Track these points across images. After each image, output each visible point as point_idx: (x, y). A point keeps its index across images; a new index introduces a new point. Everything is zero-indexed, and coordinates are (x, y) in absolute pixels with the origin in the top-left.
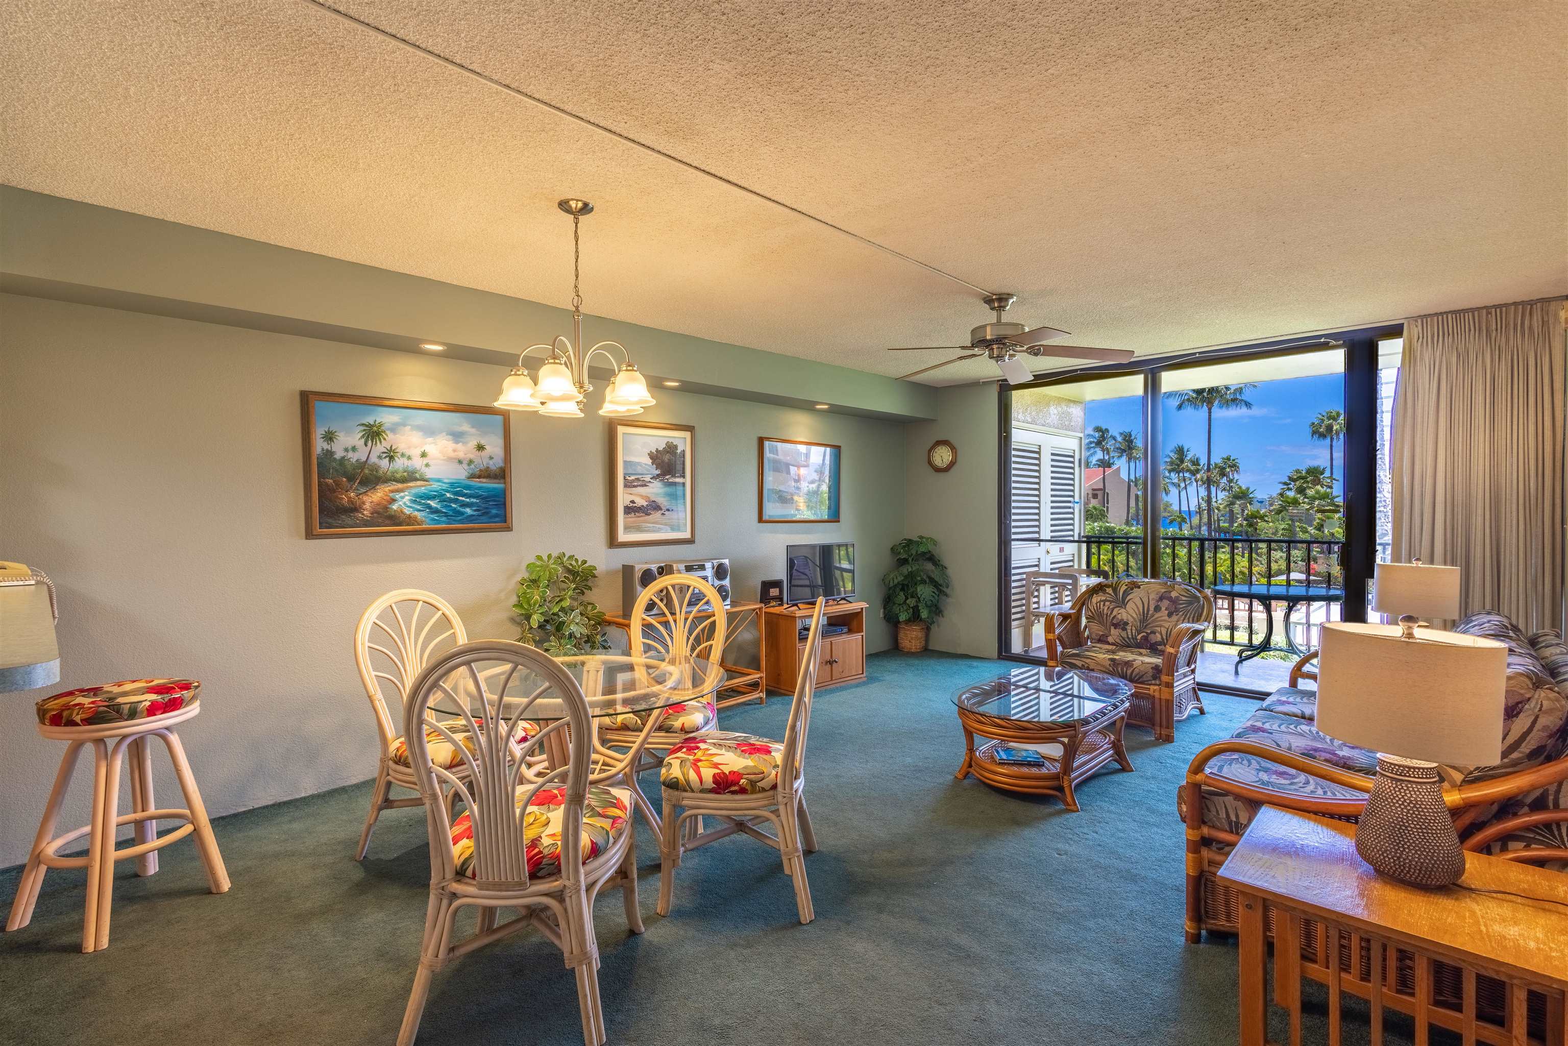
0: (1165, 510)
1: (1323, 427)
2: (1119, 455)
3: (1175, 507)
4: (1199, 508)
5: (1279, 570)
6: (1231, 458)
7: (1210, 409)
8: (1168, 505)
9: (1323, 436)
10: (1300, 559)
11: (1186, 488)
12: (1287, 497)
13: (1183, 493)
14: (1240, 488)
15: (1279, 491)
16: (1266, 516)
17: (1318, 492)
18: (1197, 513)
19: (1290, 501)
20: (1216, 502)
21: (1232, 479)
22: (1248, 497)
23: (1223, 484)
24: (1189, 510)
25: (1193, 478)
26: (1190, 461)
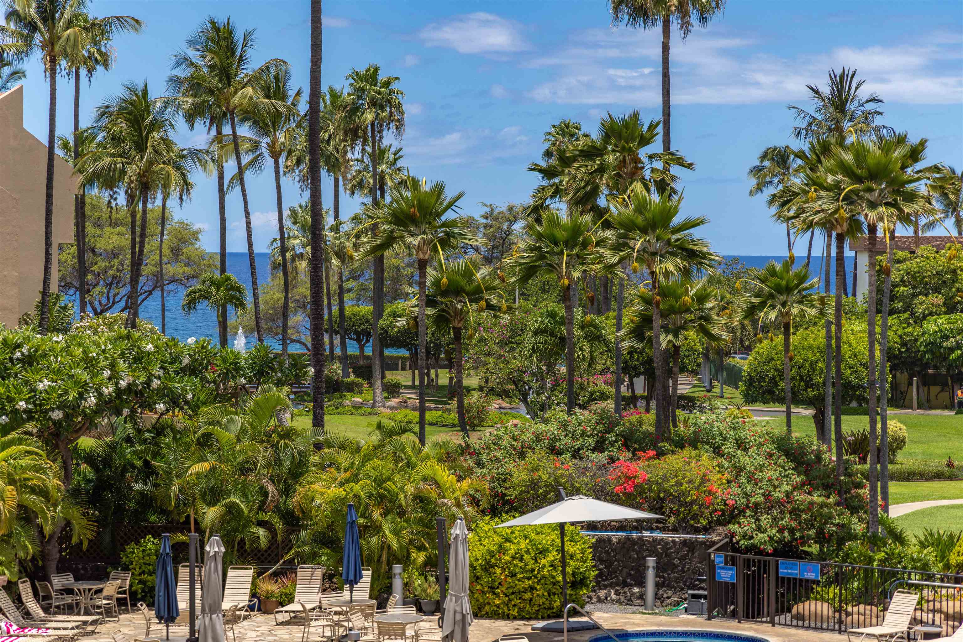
0: (176, 252)
4: (284, 249)
5: (534, 484)
6: (382, 77)
8: (185, 237)
9: (638, 12)
10: (591, 442)
11: (240, 177)
12: (554, 222)
15: (529, 200)
16: (490, 289)
17: (642, 206)
18: (275, 267)
19: (560, 235)
20: (336, 228)
21: (382, 152)
22: (439, 222)
23: (357, 166)
24: (251, 253)
25: (265, 141)
26: (253, 80)
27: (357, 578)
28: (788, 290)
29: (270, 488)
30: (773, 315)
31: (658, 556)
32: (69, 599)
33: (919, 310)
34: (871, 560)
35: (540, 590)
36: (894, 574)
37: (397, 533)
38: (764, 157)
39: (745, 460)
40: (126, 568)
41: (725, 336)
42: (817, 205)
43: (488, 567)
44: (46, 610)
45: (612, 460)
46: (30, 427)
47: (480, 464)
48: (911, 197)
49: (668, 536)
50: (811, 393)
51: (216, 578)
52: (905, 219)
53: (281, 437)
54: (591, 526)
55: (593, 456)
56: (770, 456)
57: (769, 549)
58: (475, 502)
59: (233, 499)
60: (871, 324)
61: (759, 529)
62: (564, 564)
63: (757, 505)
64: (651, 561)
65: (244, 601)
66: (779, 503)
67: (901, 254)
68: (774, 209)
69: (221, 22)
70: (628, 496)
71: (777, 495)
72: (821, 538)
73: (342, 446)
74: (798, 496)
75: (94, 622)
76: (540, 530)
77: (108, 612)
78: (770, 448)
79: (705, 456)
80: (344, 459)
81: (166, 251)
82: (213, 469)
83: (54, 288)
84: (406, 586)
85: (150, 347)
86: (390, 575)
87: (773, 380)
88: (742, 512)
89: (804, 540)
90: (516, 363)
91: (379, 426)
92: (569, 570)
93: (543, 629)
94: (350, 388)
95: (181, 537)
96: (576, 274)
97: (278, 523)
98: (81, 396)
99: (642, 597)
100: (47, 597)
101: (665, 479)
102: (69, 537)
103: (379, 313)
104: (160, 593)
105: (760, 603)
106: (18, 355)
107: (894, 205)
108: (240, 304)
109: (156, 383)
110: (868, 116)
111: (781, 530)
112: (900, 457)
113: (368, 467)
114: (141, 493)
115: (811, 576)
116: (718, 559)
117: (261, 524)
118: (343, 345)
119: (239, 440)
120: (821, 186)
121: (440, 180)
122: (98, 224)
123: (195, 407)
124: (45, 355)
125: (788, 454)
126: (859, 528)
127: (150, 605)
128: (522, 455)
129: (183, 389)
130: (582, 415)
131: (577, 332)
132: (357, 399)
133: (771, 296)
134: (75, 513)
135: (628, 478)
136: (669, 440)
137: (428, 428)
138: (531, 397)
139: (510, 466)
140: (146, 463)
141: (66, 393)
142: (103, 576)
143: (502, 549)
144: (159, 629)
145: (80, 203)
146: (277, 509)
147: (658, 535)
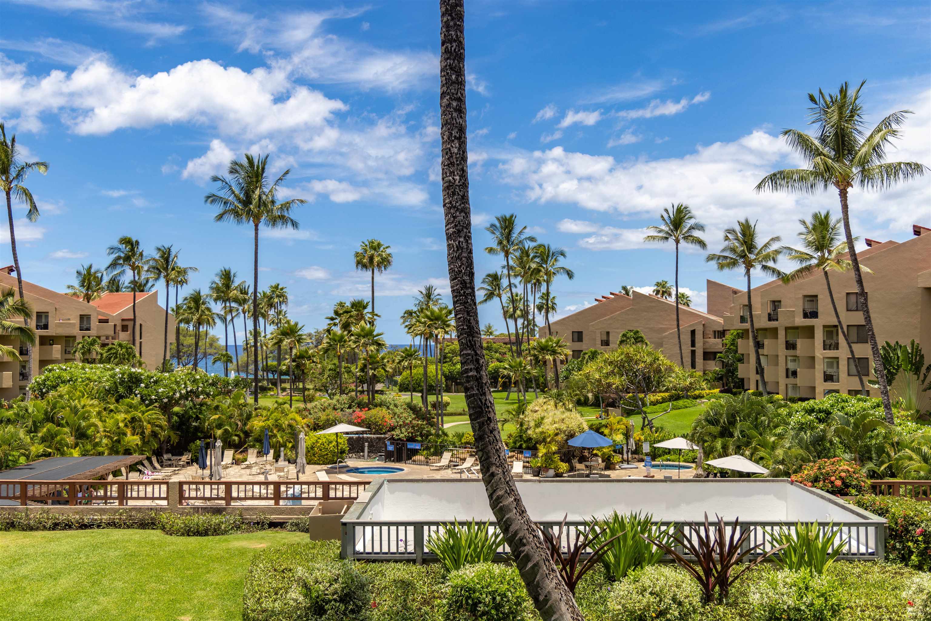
0: (211, 345)
1: (366, 257)
2: (156, 276)
3: (222, 342)
4: (247, 344)
5: (328, 420)
6: (280, 287)
7: (256, 226)
8: (214, 340)
9: (365, 266)
10: (347, 406)
11: (232, 319)
12: (335, 334)
13: (230, 327)
14: (288, 322)
15: (326, 327)
16: (314, 356)
17: (363, 329)
18: (244, 350)
19: (337, 338)
20: (265, 337)
21: (281, 312)
22: (296, 334)
23: (272, 316)
24: (236, 345)
25: (241, 308)
26: (236, 289)
27: (268, 453)
28: (411, 355)
29: (239, 423)
30: (406, 364)
31: (369, 442)
32: (170, 462)
33: (455, 361)
34: (437, 442)
35: (330, 455)
36: (444, 446)
37: (282, 437)
38: (405, 313)
39: (396, 410)
40: (190, 451)
41: (391, 370)
42: (419, 329)
43: (312, 448)
44: (162, 466)
45: (354, 411)
46: (156, 404)
47: (310, 414)
48: (448, 326)
49: (372, 436)
50: (420, 388)
51: (220, 454)
52: (446, 332)
53: (243, 406)
54: (347, 433)
55: (348, 410)
56: (405, 409)
57: (405, 439)
58: (308, 426)
59: (226, 427)
60: (437, 366)
61: (401, 433)
62: (337, 446)
63: (401, 425)
64: (366, 444)
65: (230, 461)
66: (408, 424)
67: (449, 344)
68: (406, 329)
69: (227, 269)
70: (359, 423)
71: (407, 421)
72: (421, 435)
73: (264, 409)
74: (414, 422)
75: (178, 470)
76: (329, 435)
77: (183, 466)
78: (405, 406)
79: (384, 410)
80: (264, 413)
81: (208, 345)
82: (220, 417)
83: (168, 358)
84: (285, 455)
85: (198, 377)
86: (279, 451)
87: (408, 385)
88: (396, 428)
89: (416, 436)
90: (324, 380)
91: (276, 402)
92: (339, 448)
93: (331, 468)
94: (270, 389)
95: (208, 440)
96: (342, 351)
97: (242, 435)
98: (174, 394)
99: (363, 456)
100: (162, 462)
101: (371, 417)
102: (170, 441)
103: (279, 364)
104: (200, 460)
105: (402, 457)
106: (152, 380)
107: (443, 328)
108: (231, 362)
109: (200, 389)
110: (437, 301)
111: (408, 433)
112: (448, 408)
113: (273, 415)
114: (195, 426)
115: (418, 448)
116: (388, 443)
117: (236, 435)
118: (267, 375)
119: (229, 408)
120: (420, 322)
121: (297, 321)
122: (184, 336)
123: (214, 396)
124: (162, 380)
125: (411, 408)
126: (433, 432)
127: (197, 464)
128: (324, 410)
129: (210, 391)
130: (344, 396)
131: (343, 370)
132: (272, 393)
133: (406, 358)
134: (172, 433)
135: (359, 417)
136: (372, 405)
137: (293, 402)
138: (329, 391)
139: (320, 414)
140: (197, 416)
141: (169, 393)
142: (182, 454)
143: (317, 442)
144: (200, 471)
145: (178, 329)
146: (242, 430)
147: (369, 436)
